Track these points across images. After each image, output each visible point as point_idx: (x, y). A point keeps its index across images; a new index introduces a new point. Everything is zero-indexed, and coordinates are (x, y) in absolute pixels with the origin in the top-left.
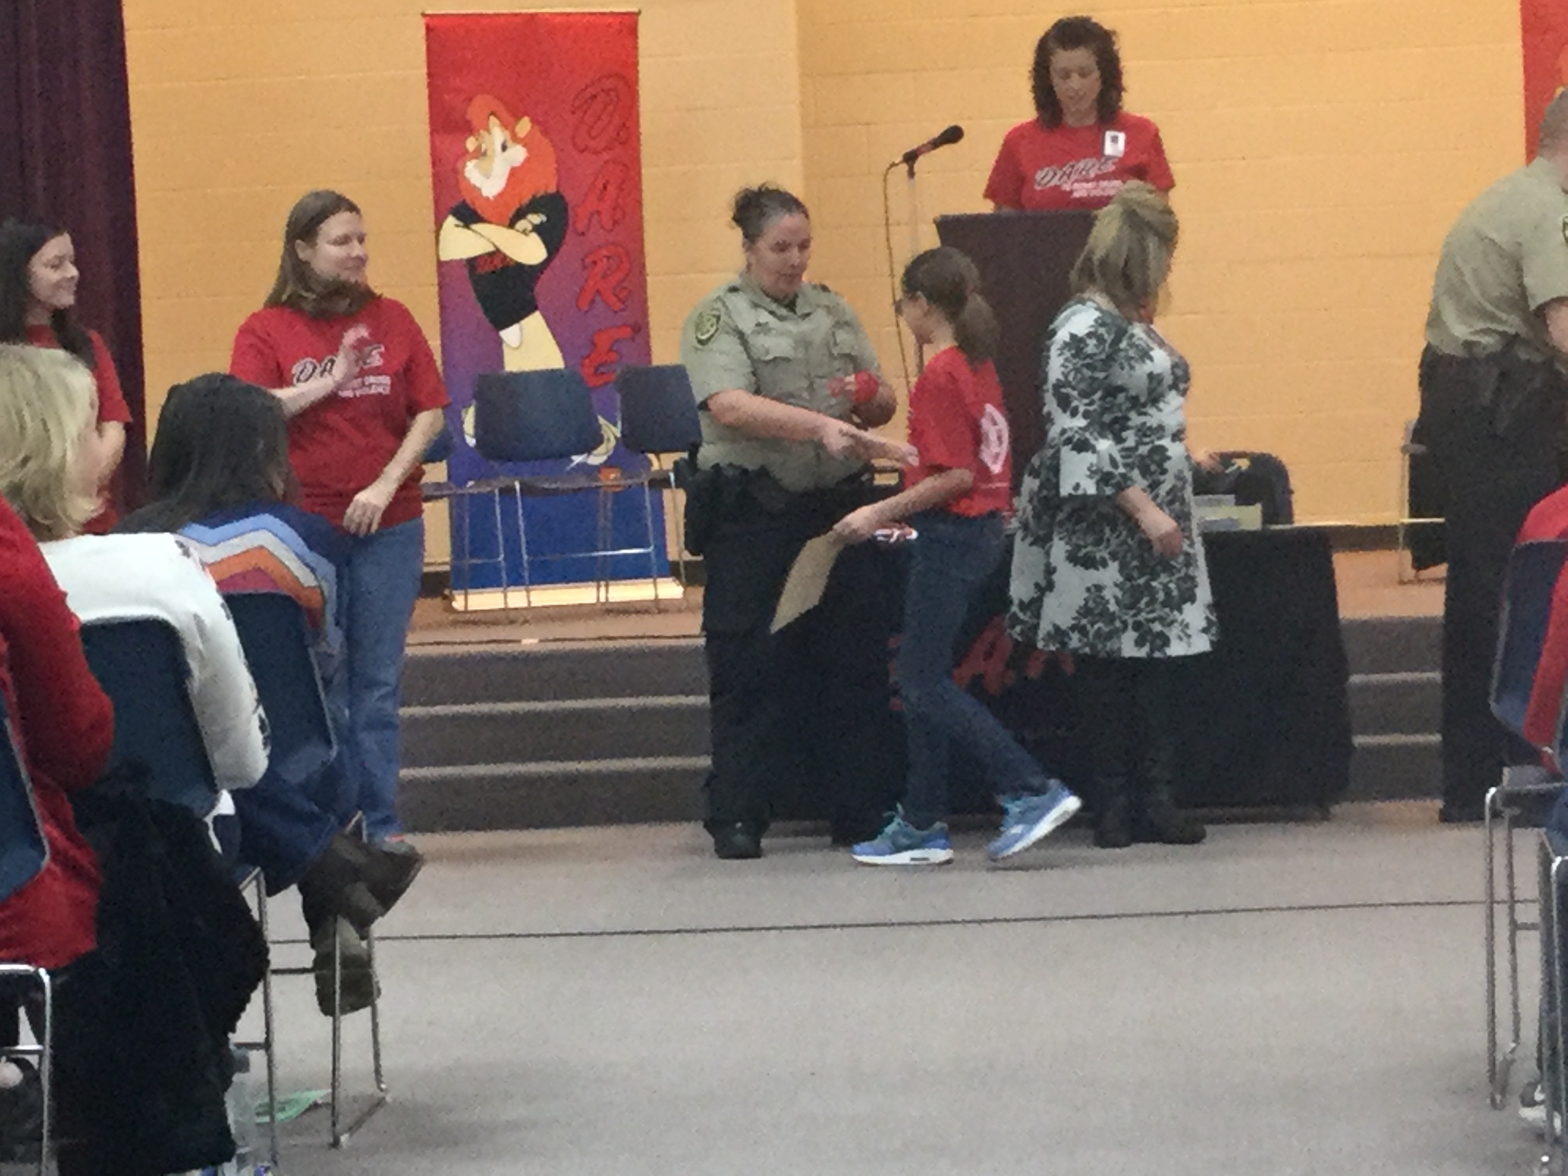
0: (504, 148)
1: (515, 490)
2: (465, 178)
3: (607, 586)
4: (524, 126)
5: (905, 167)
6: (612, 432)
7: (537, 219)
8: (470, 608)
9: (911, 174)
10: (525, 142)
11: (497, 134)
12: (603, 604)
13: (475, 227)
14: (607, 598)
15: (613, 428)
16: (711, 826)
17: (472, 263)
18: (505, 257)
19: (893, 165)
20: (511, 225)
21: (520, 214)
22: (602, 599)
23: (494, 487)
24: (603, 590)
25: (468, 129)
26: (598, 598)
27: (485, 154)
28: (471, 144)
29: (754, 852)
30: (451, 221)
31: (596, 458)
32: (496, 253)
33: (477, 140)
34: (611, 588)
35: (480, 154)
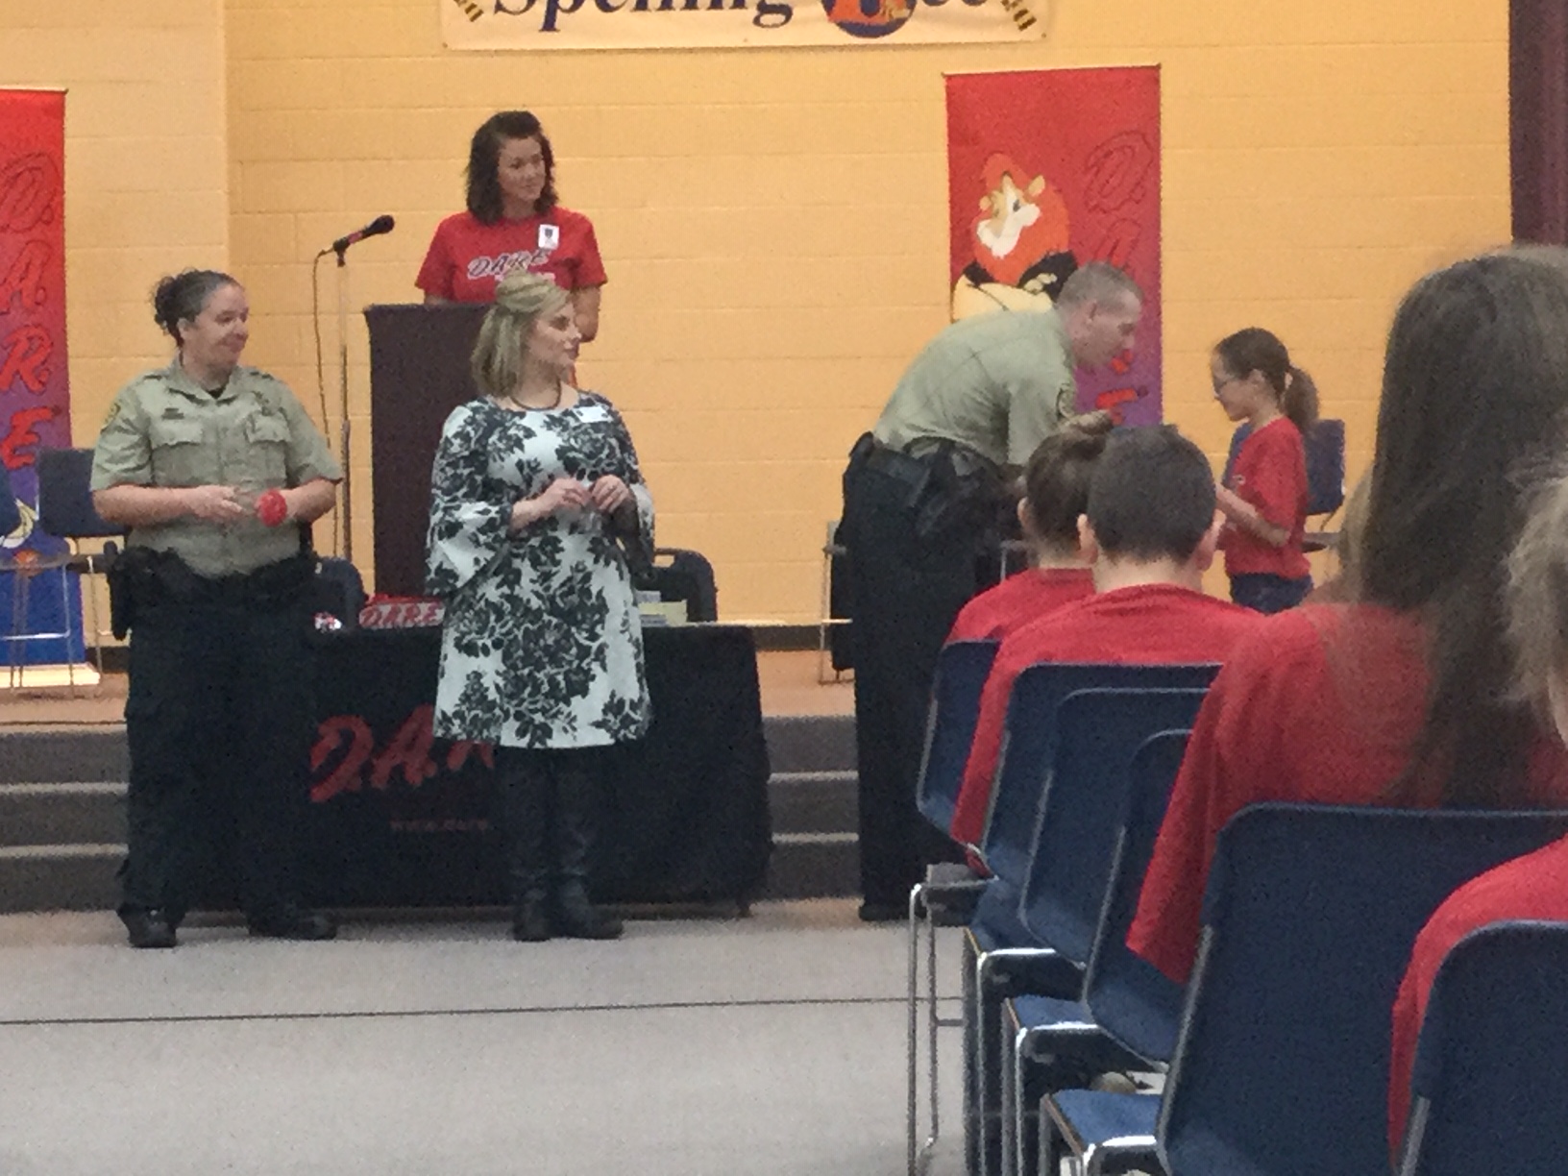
3: (21, 671)
5: (335, 256)
6: (30, 516)
9: (341, 263)
12: (17, 688)
14: (21, 683)
15: (31, 511)
16: (124, 913)
19: (323, 253)
22: (16, 684)
24: (17, 674)
26: (11, 683)
29: (168, 942)
31: (12, 542)
34: (25, 673)
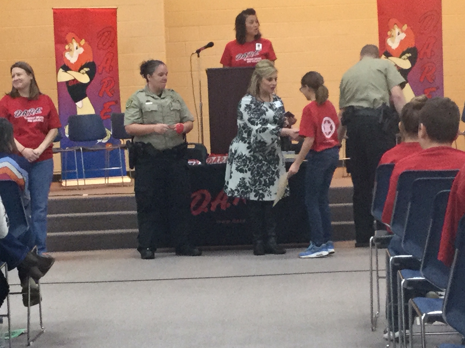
0: (77, 48)
1: (80, 150)
2: (65, 57)
3: (108, 179)
4: (83, 42)
5: (197, 54)
6: (109, 133)
7: (87, 69)
8: (67, 185)
9: (199, 56)
10: (83, 47)
11: (75, 44)
12: (107, 184)
13: (68, 72)
14: (108, 182)
15: (110, 132)
16: (139, 250)
17: (67, 82)
18: (77, 81)
19: (193, 54)
20: (79, 71)
21: (82, 68)
22: (107, 183)
23: (74, 149)
24: (107, 180)
25: (67, 43)
26: (105, 182)
27: (71, 50)
28: (67, 47)
29: (152, 257)
30: (61, 70)
31: (105, 141)
32: (75, 80)
33: (69, 46)
34: (109, 179)
35: (70, 50)
